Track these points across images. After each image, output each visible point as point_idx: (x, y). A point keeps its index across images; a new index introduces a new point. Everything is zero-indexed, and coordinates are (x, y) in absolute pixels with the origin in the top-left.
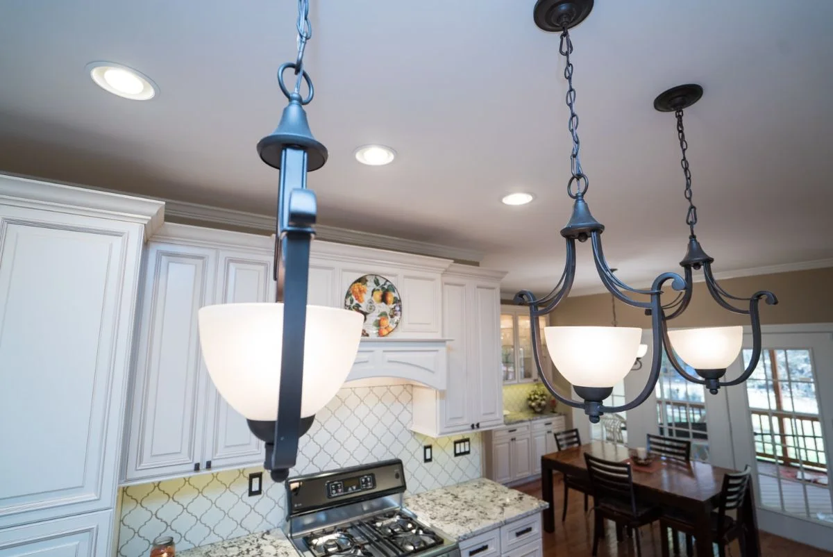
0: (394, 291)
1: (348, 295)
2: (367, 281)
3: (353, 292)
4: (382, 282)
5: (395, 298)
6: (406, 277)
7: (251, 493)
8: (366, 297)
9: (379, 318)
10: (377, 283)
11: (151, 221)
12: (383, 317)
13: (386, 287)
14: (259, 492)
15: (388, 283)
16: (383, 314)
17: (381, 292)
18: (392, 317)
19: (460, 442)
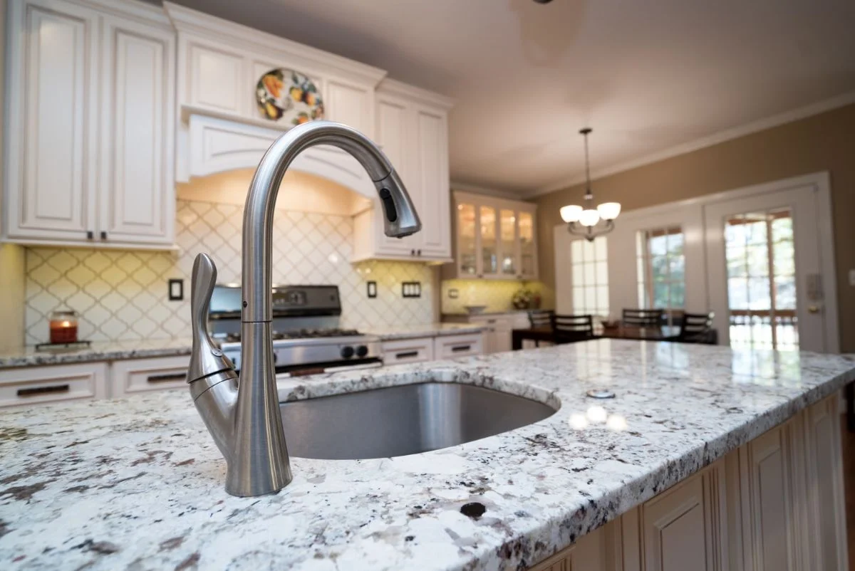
0: (316, 93)
1: (260, 85)
2: (282, 76)
3: (267, 84)
4: (301, 80)
5: (317, 100)
6: (331, 83)
7: (172, 298)
8: (283, 93)
9: (298, 118)
10: (295, 80)
12: (304, 117)
13: (306, 86)
14: (180, 298)
15: (308, 83)
16: (303, 114)
17: (300, 91)
18: (313, 118)
19: (409, 284)
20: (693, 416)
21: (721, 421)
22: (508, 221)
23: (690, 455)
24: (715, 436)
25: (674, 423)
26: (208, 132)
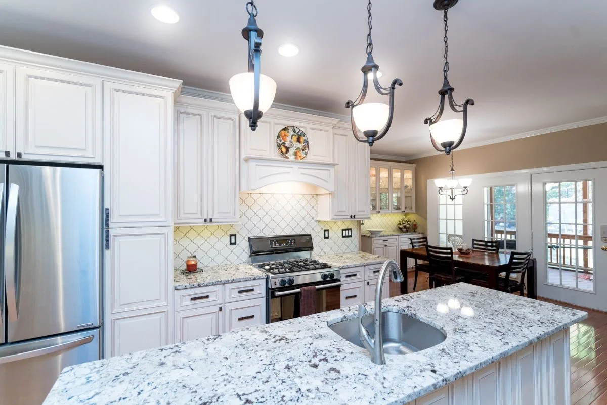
0: (304, 136)
1: (278, 137)
2: (288, 130)
3: (281, 136)
4: (297, 131)
5: (305, 140)
6: (311, 129)
7: (231, 244)
8: (289, 139)
9: (296, 151)
10: (294, 131)
11: (176, 91)
12: (298, 150)
13: (299, 134)
14: (235, 244)
15: (301, 131)
16: (298, 149)
17: (297, 137)
18: (303, 151)
19: (345, 230)
20: (491, 346)
21: (500, 348)
22: (397, 175)
23: (487, 360)
24: (496, 354)
25: (485, 348)
26: (258, 166)
